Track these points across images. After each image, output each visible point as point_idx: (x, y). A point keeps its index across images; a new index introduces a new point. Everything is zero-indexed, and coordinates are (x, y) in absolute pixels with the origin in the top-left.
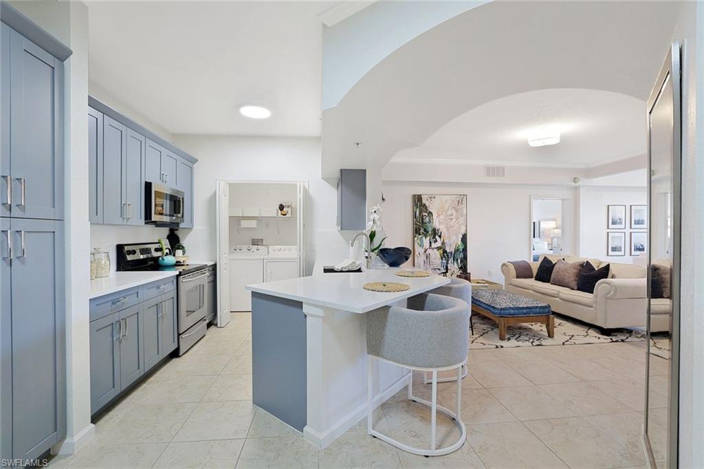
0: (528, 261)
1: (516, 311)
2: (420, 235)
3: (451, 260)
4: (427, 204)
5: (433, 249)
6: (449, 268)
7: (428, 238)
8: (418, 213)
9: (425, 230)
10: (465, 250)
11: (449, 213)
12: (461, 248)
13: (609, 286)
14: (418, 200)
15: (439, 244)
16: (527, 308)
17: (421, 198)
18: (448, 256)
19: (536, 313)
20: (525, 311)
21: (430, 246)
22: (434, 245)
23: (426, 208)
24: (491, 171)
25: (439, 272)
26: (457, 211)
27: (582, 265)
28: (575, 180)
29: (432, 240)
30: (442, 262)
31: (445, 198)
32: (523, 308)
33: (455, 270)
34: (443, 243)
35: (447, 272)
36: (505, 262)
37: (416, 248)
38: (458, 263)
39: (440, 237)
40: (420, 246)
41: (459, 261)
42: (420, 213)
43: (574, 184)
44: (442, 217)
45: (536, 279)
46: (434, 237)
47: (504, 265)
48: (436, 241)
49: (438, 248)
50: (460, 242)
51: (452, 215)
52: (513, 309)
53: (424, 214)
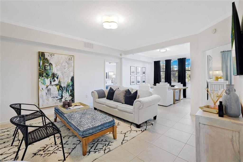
0: (104, 90)
1: (94, 130)
2: (43, 77)
3: (64, 91)
4: (49, 58)
5: (53, 85)
6: (63, 96)
7: (49, 79)
8: (41, 63)
9: (47, 74)
10: (73, 85)
11: (64, 64)
12: (71, 84)
13: (140, 103)
14: (42, 55)
15: (57, 82)
16: (101, 125)
17: (44, 54)
18: (62, 89)
19: (107, 127)
20: (100, 128)
21: (51, 83)
22: (53, 83)
23: (48, 61)
24: (86, 45)
25: (57, 99)
26: (68, 64)
27: (126, 91)
28: (121, 55)
29: (52, 81)
30: (59, 93)
31: (60, 56)
32: (98, 126)
33: (67, 97)
34: (59, 82)
35: (62, 98)
36: (93, 90)
37: (40, 85)
38: (69, 92)
39: (57, 78)
40: (43, 84)
41: (70, 91)
42: (43, 64)
43: (120, 56)
44: (59, 67)
45: (107, 99)
46: (53, 78)
47: (92, 92)
48: (55, 81)
49: (56, 85)
50: (70, 81)
51: (65, 66)
52: (92, 129)
53: (46, 64)
